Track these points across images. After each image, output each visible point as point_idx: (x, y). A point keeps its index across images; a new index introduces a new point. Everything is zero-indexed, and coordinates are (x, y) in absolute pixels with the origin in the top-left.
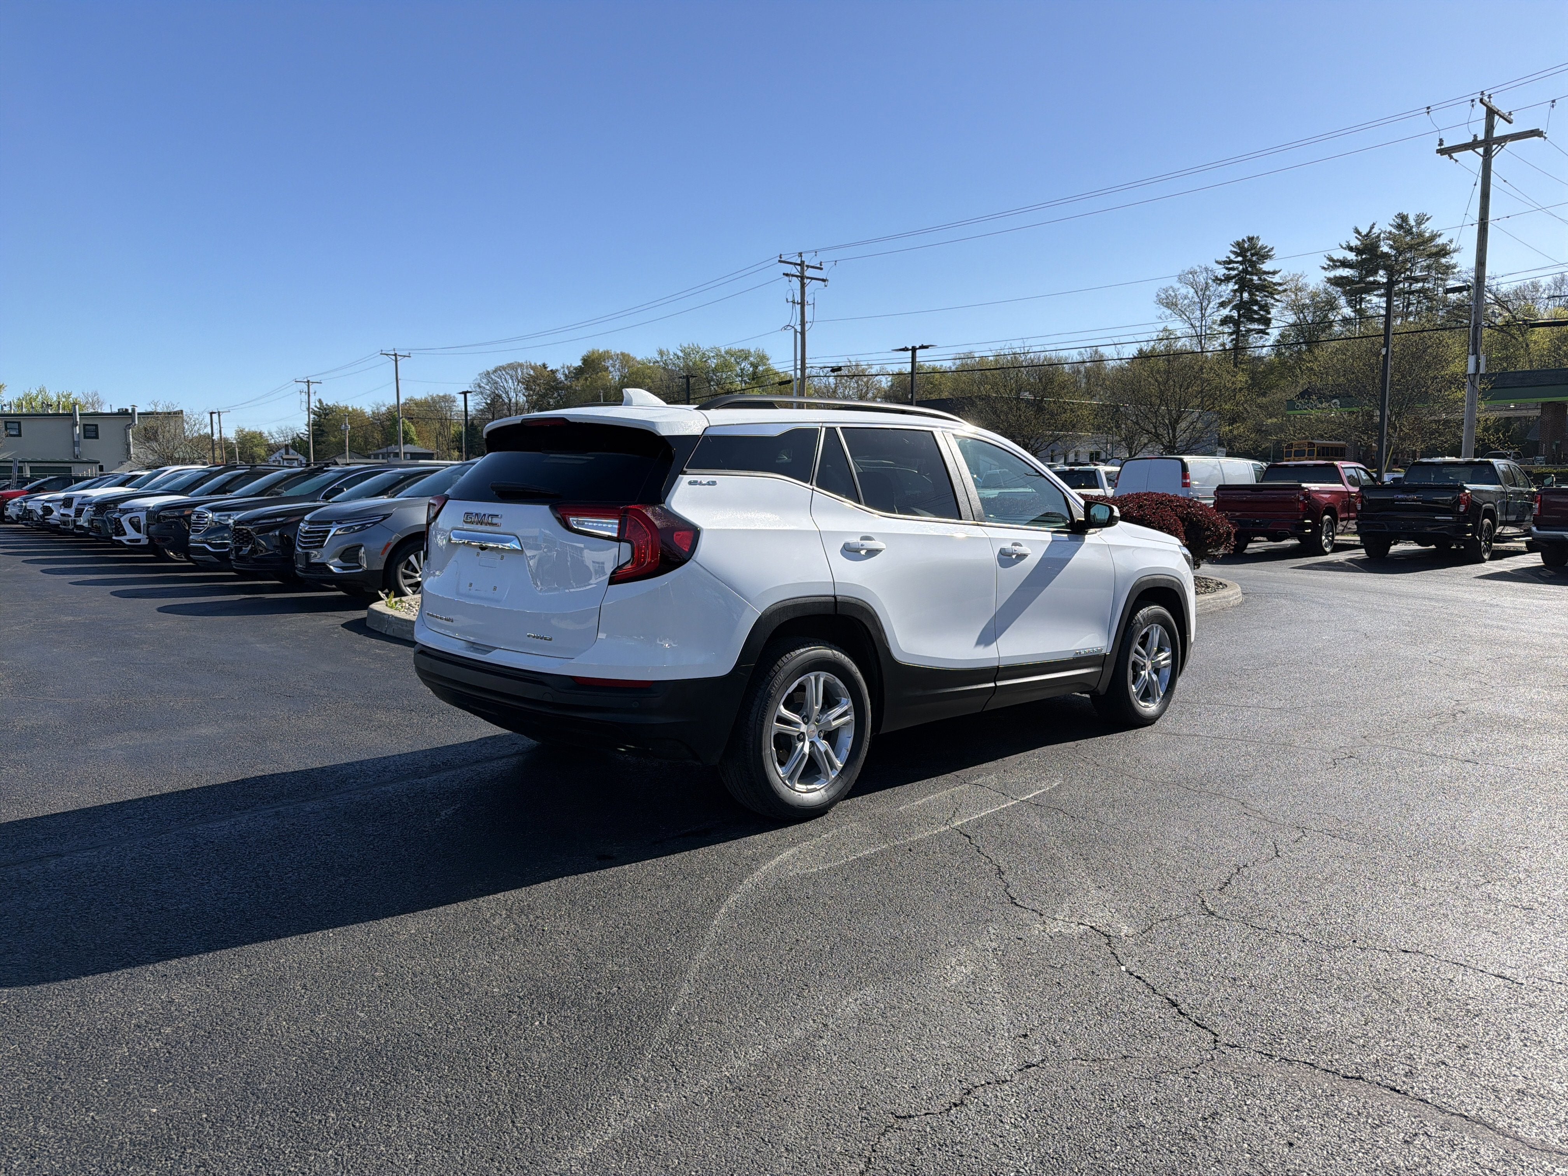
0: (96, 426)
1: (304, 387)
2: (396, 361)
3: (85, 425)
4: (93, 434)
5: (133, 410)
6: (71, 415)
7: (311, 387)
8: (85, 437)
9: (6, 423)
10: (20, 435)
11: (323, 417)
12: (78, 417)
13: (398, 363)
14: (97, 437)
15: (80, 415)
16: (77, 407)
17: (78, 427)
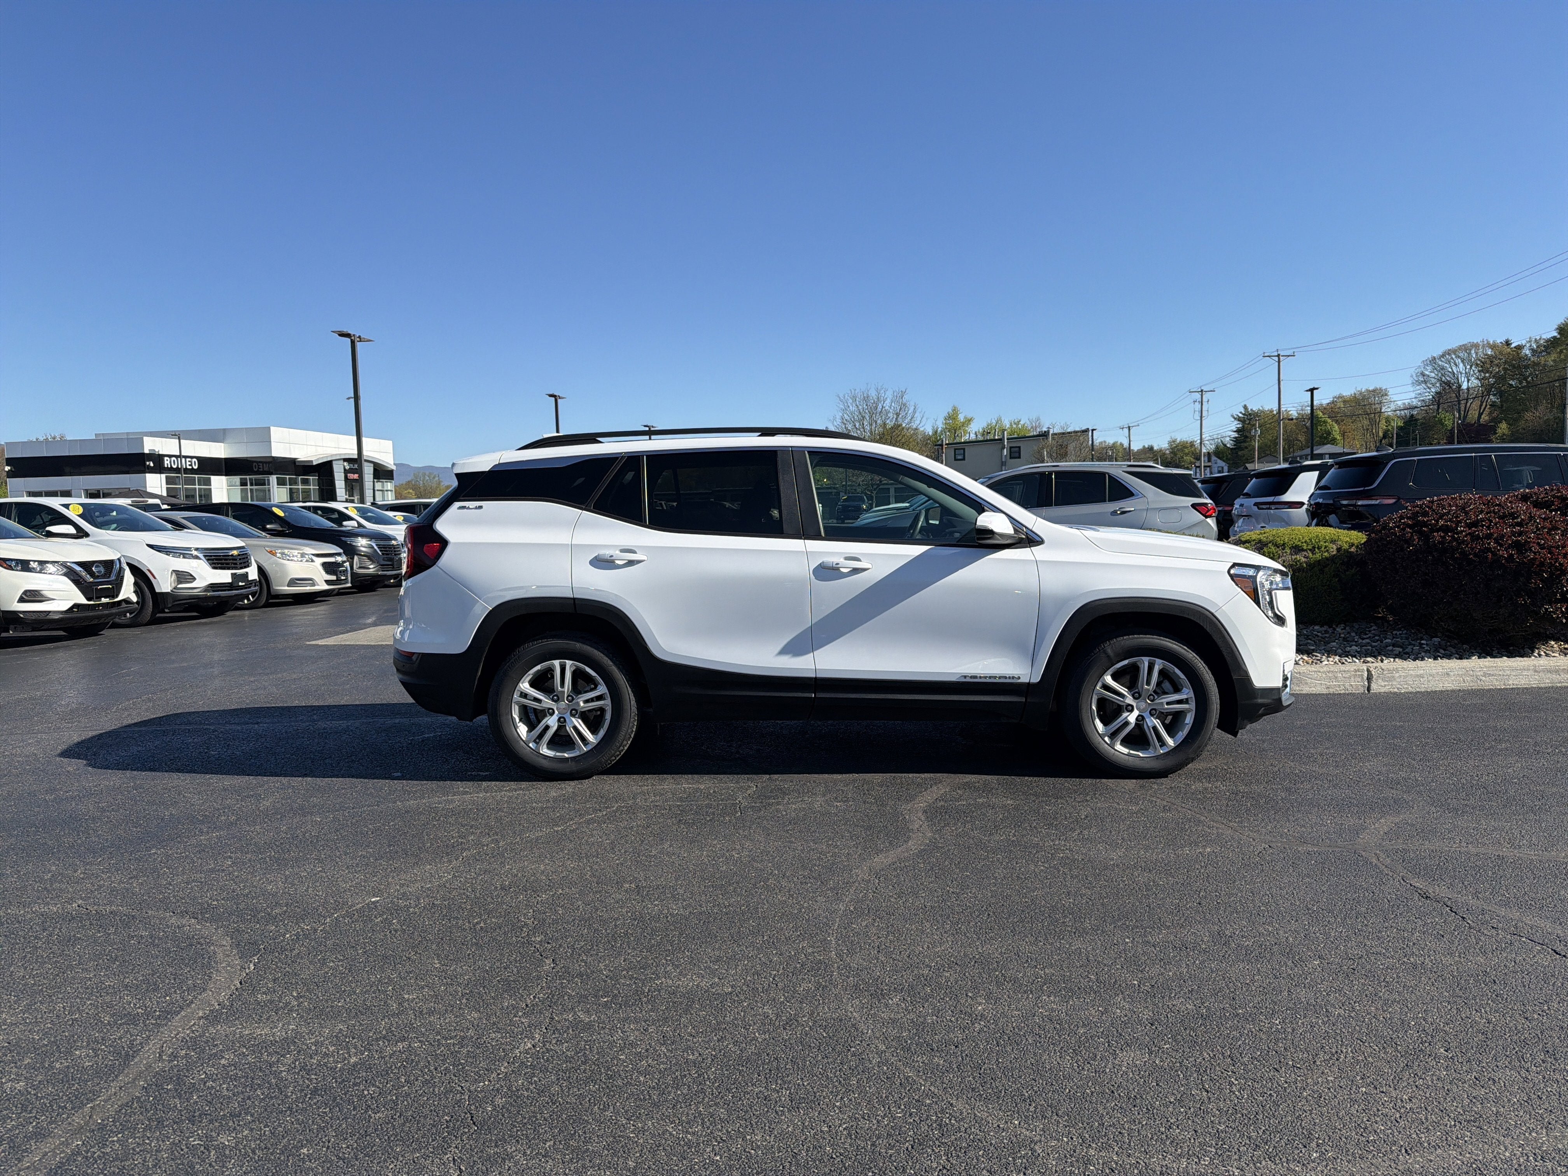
0: (1019, 447)
1: (1198, 396)
2: (1279, 362)
3: (1011, 448)
4: (1017, 455)
5: (1048, 432)
6: (1001, 440)
7: (1204, 396)
8: (1011, 458)
9: (955, 450)
10: (964, 459)
11: (1247, 422)
12: (1006, 441)
13: (1281, 363)
14: (1019, 457)
15: (1008, 439)
16: (1006, 432)
17: (1005, 450)
